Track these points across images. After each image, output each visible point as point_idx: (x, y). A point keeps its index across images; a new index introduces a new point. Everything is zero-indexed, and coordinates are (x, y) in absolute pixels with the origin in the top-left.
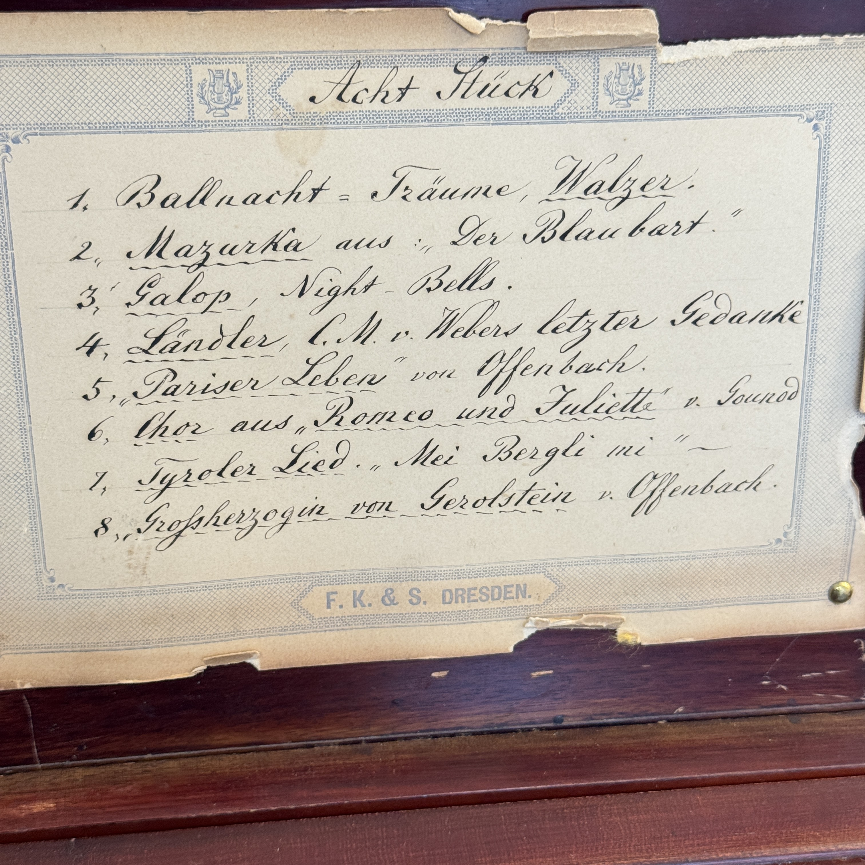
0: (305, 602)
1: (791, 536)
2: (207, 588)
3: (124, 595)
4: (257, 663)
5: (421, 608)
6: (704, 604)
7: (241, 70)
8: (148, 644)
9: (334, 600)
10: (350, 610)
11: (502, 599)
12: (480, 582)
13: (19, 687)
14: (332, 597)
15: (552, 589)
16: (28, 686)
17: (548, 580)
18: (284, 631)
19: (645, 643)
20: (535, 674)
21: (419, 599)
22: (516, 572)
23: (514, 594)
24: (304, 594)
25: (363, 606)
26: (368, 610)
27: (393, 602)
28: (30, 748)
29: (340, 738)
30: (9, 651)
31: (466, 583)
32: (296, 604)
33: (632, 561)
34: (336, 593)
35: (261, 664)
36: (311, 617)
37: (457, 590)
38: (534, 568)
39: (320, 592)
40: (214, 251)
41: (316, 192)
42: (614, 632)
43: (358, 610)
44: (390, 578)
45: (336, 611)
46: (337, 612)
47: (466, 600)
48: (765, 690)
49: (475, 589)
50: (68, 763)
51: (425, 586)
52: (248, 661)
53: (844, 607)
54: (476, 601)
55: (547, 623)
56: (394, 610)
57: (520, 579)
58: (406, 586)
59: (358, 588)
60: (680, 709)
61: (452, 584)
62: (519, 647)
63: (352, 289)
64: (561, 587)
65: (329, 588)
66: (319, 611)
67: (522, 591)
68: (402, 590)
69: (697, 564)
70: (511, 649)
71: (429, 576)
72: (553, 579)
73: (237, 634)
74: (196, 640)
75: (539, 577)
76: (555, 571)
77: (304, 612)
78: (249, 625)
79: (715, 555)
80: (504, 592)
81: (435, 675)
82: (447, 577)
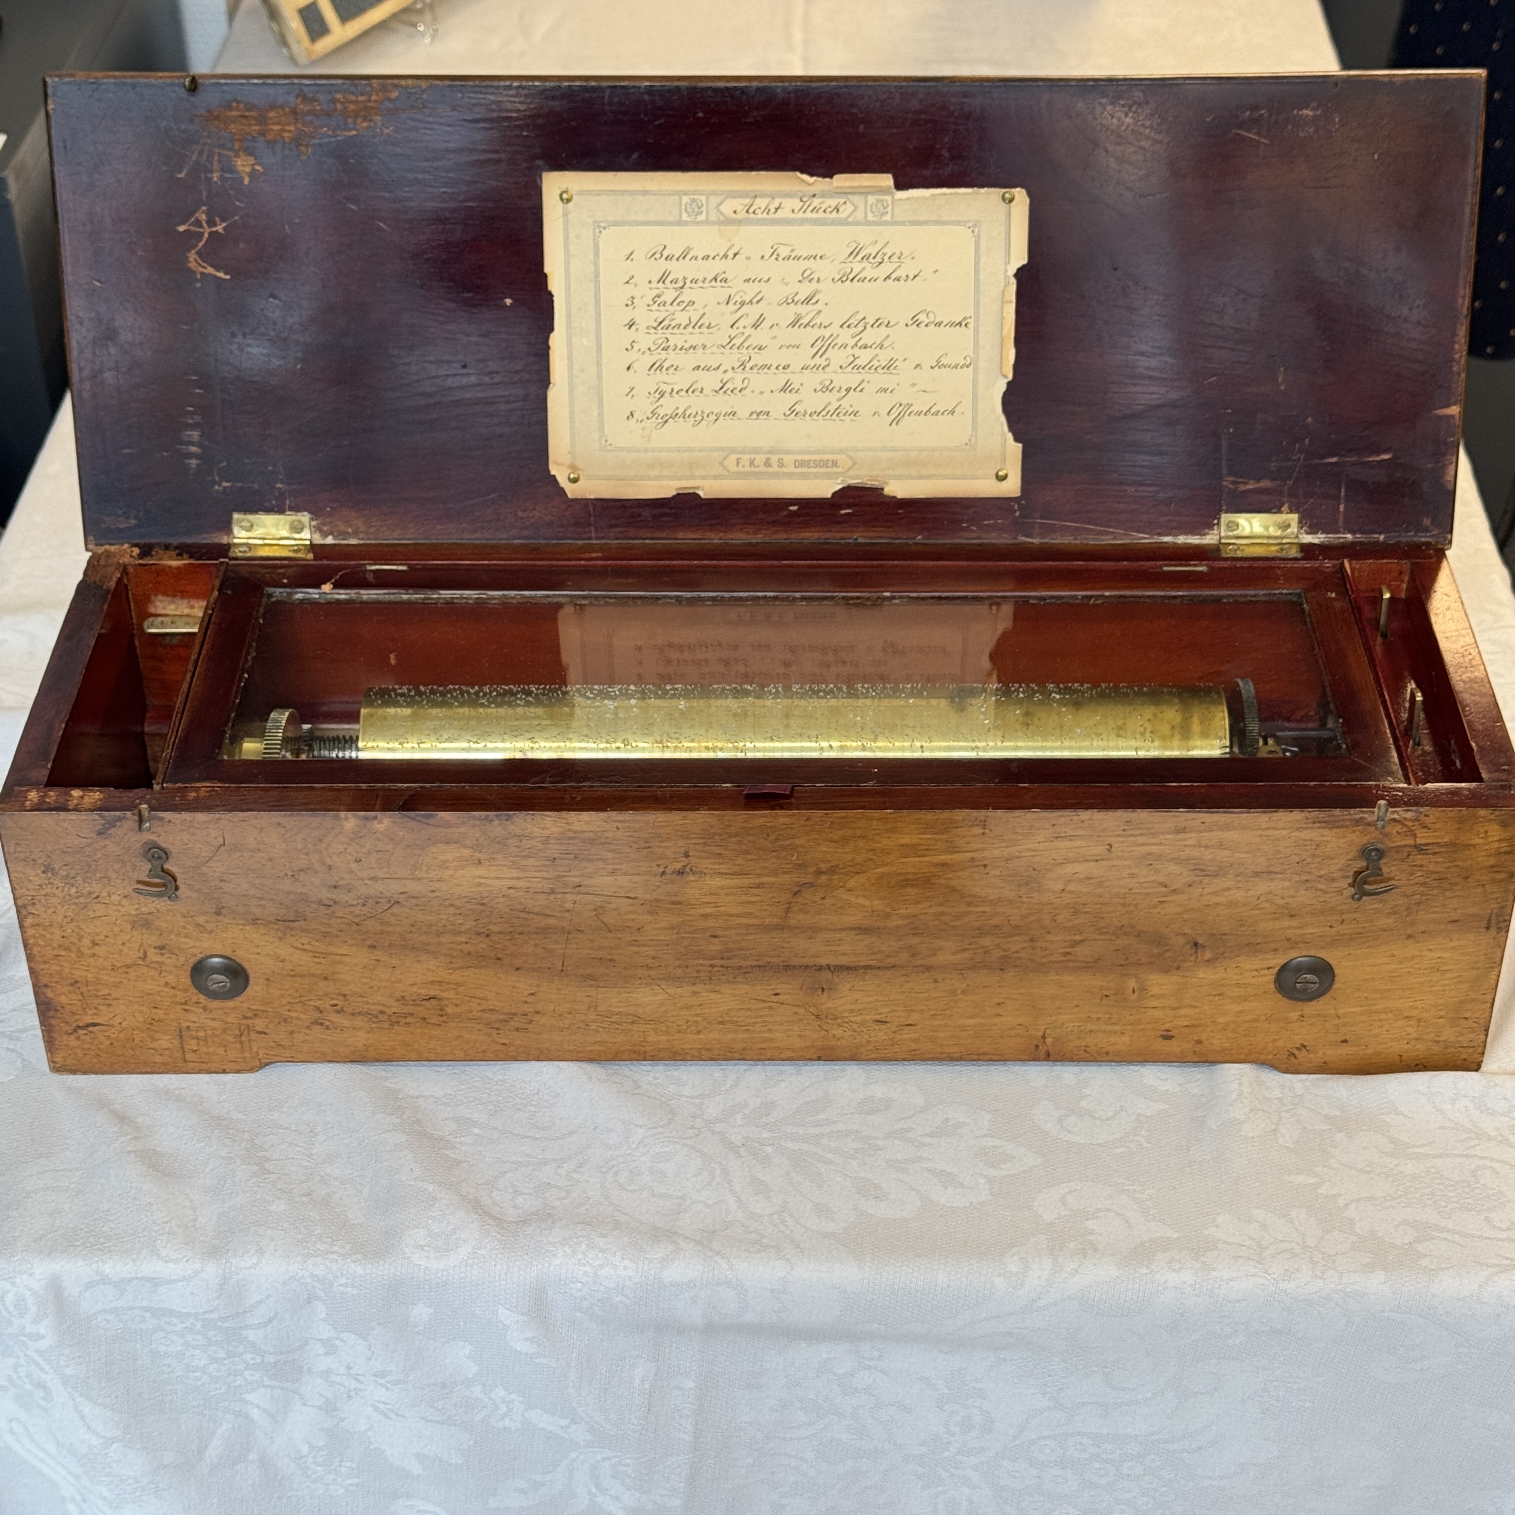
0: (726, 463)
1: (973, 442)
2: (679, 451)
3: (639, 452)
4: (702, 494)
5: (783, 470)
6: (929, 477)
7: (703, 198)
8: (649, 478)
9: (740, 463)
10: (748, 469)
11: (824, 467)
12: (813, 457)
13: (587, 498)
14: (740, 461)
15: (850, 463)
16: (591, 498)
17: (848, 458)
18: (715, 478)
19: (899, 497)
20: (843, 512)
21: (782, 465)
22: (832, 453)
23: (830, 465)
24: (725, 459)
25: (754, 467)
26: (757, 470)
27: (770, 466)
28: (590, 532)
31: (806, 457)
32: (721, 464)
33: (891, 451)
34: (741, 459)
35: (704, 495)
36: (729, 471)
37: (802, 461)
38: (840, 452)
39: (734, 457)
40: (688, 281)
41: (735, 255)
42: (883, 489)
43: (753, 469)
44: (769, 452)
45: (740, 469)
46: (742, 470)
47: (806, 467)
48: (963, 529)
49: (811, 461)
51: (785, 458)
52: (697, 492)
53: (1004, 483)
54: (811, 468)
55: (848, 482)
56: (769, 470)
57: (834, 457)
58: (777, 457)
59: (753, 456)
60: (919, 537)
61: (799, 457)
62: (835, 494)
63: (751, 302)
64: (855, 463)
65: (738, 456)
66: (733, 468)
67: (835, 464)
68: (774, 459)
69: (924, 454)
70: (829, 496)
71: (788, 452)
72: (851, 458)
73: (692, 477)
74: (673, 478)
75: (843, 457)
76: (851, 454)
77: (725, 468)
78: (698, 473)
79: (934, 450)
80: (825, 464)
81: (792, 508)
82: (797, 453)
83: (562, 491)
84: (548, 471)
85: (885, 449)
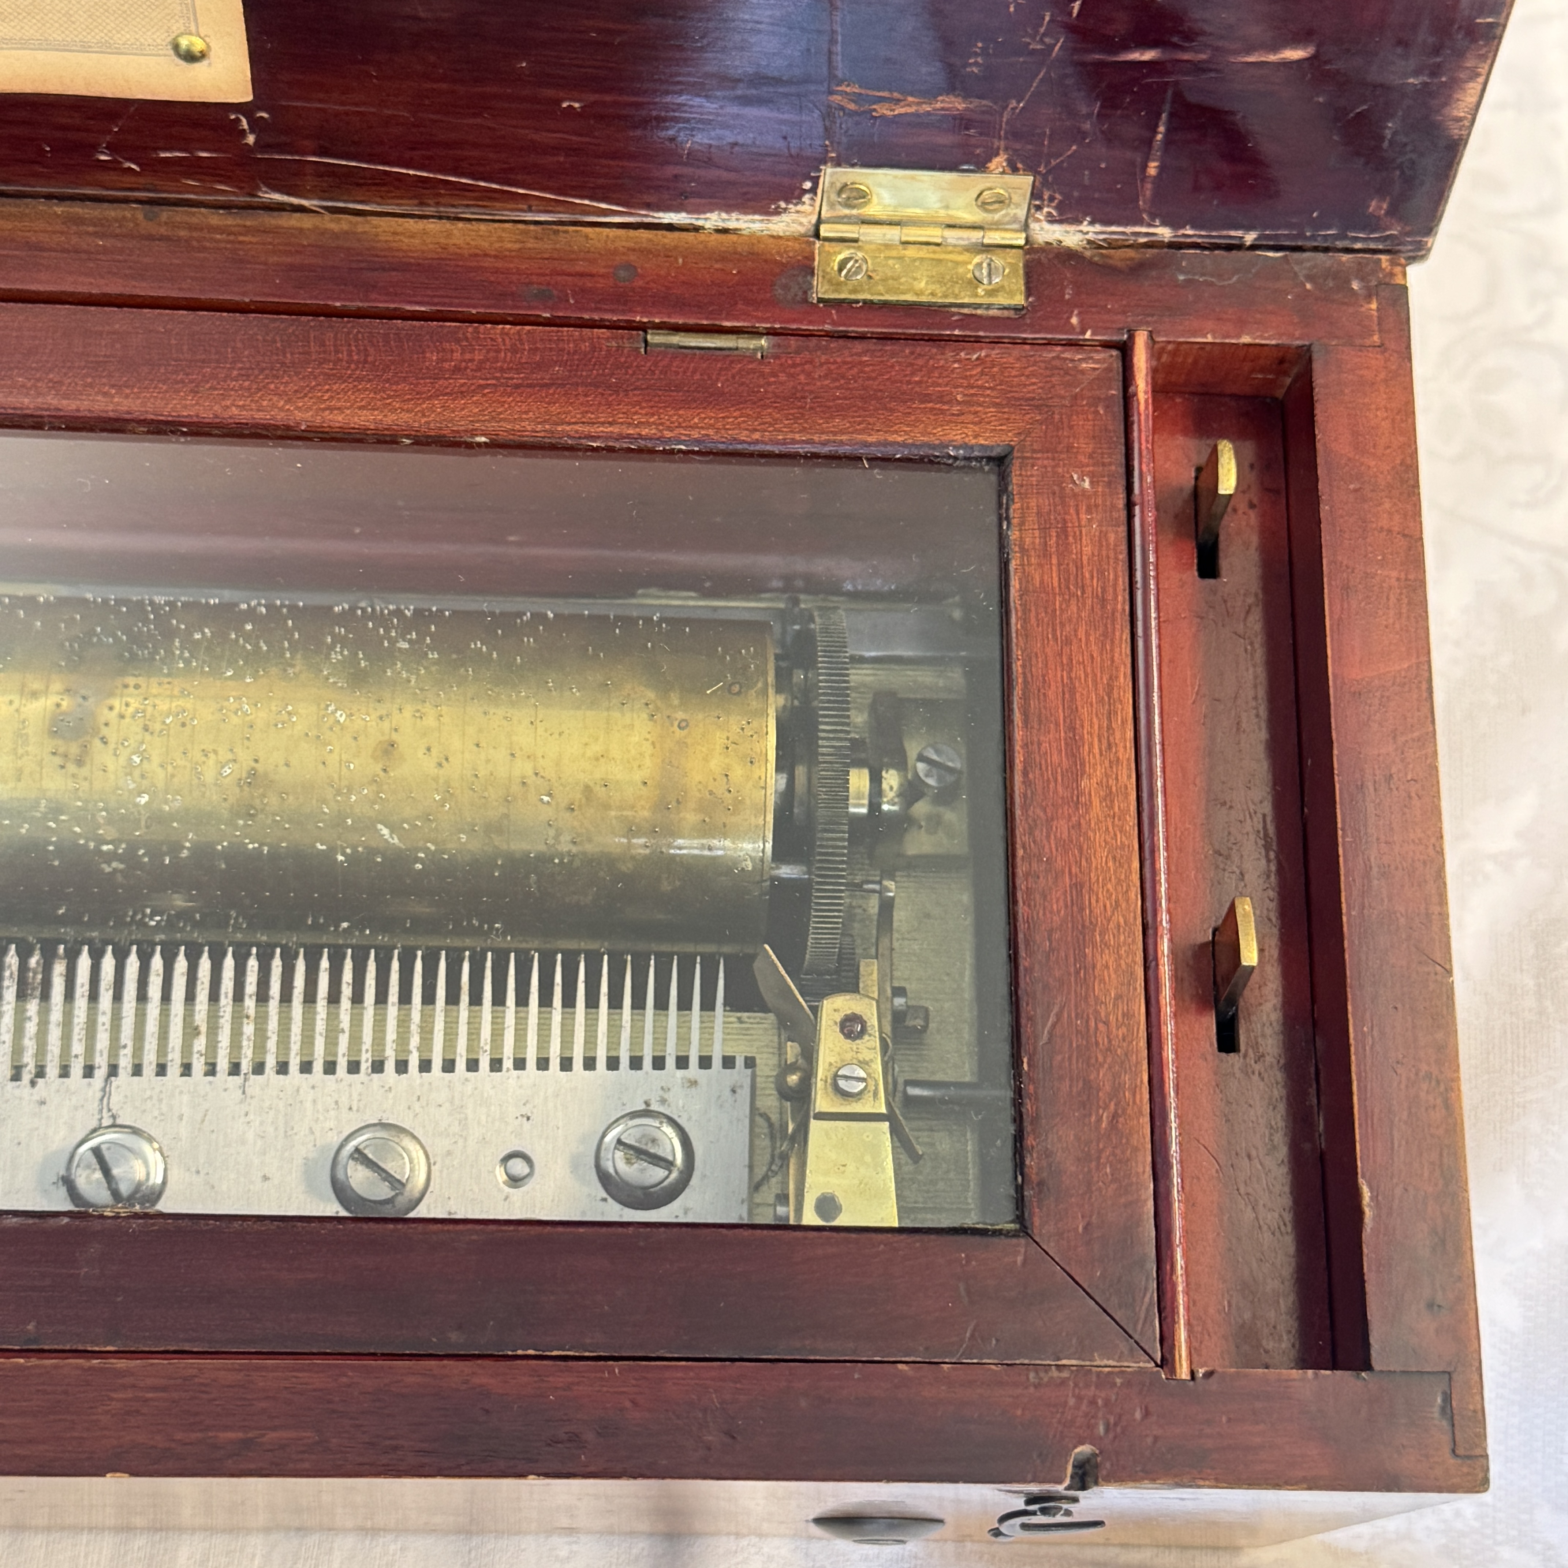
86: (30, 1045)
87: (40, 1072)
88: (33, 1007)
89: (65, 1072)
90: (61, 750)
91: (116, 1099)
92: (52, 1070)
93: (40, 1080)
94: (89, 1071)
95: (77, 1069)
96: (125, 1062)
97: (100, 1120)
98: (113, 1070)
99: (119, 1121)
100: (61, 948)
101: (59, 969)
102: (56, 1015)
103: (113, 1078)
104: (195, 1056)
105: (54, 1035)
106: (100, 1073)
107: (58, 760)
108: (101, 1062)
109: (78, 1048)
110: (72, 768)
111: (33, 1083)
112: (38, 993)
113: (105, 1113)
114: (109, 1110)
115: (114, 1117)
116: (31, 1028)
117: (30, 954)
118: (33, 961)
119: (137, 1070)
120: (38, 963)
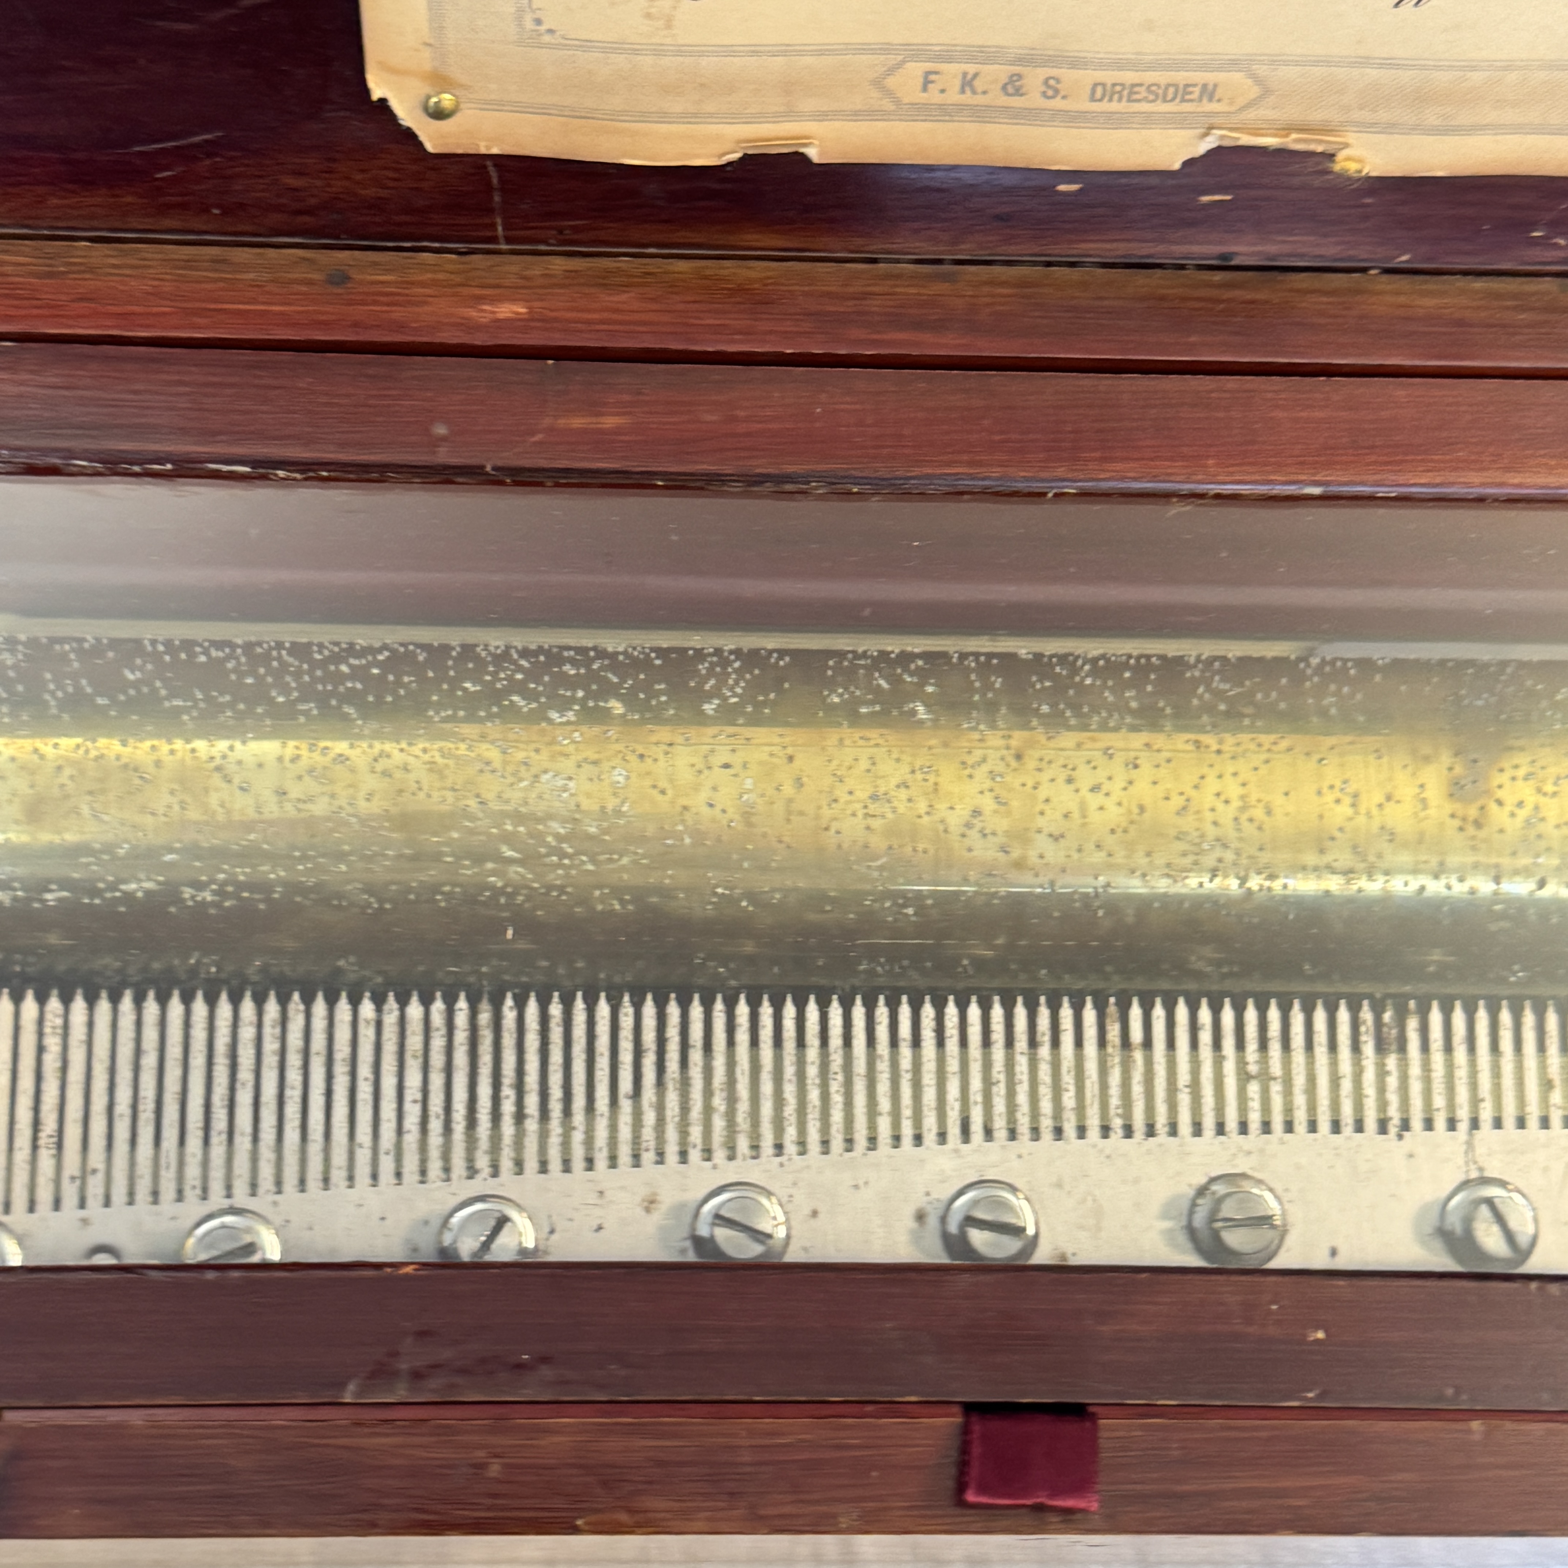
0: (891, 82)
3: (636, 52)
4: (814, 154)
5: (1058, 103)
8: (664, 117)
9: (932, 82)
10: (954, 96)
11: (1178, 100)
12: (1150, 77)
13: (483, 151)
14: (932, 77)
15: (1255, 91)
16: (495, 151)
17: (1249, 82)
18: (856, 115)
19: (1374, 174)
20: (1206, 199)
21: (1057, 91)
22: (1204, 67)
23: (1195, 96)
24: (890, 71)
25: (974, 92)
26: (980, 99)
27: (1018, 92)
28: (493, 226)
29: (914, 254)
30: (473, 105)
31: (1129, 77)
32: (878, 83)
33: (1381, 66)
34: (936, 73)
35: (821, 154)
36: (898, 102)
37: (1114, 85)
38: (1233, 64)
39: (916, 69)
42: (1331, 156)
43: (967, 98)
44: (1020, 60)
45: (934, 96)
46: (938, 98)
47: (1125, 99)
48: (1533, 243)
49: (1141, 85)
50: (543, 247)
51: (1067, 75)
52: (802, 150)
54: (1138, 101)
55: (1238, 139)
56: (1016, 102)
57: (1210, 77)
58: (1043, 73)
59: (971, 69)
60: (1404, 258)
61: (1108, 77)
62: (1189, 163)
64: (1267, 92)
65: (929, 66)
66: (911, 92)
67: (1209, 92)
68: (1034, 78)
69: (1477, 77)
70: (1177, 166)
71: (1076, 63)
72: (1258, 80)
73: (790, 114)
74: (733, 118)
75: (1237, 77)
76: (1262, 70)
77: (888, 93)
78: (809, 105)
79: (1508, 67)
80: (1182, 92)
81: (1062, 188)
82: (1101, 65)
83: (409, 136)
84: (366, 91)
85: (1364, 62)
86: (1393, 1098)
87: (1405, 1125)
88: (1392, 1062)
89: (1429, 1124)
90: (1460, 813)
91: (1480, 1150)
92: (1417, 1123)
93: (1405, 1133)
94: (1452, 1124)
95: (1440, 1122)
96: (1486, 1114)
97: (1467, 1172)
98: (1475, 1124)
99: (1487, 1174)
100: (1412, 1004)
101: (1412, 1024)
102: (1415, 1070)
103: (1475, 1132)
104: (1552, 1109)
105: (1416, 1088)
106: (1463, 1126)
107: (1457, 823)
108: (1463, 1114)
109: (1439, 1101)
110: (1471, 830)
111: (1400, 1137)
112: (1394, 1047)
113: (1473, 1167)
114: (1475, 1162)
115: (1481, 1169)
116: (1392, 1082)
117: (1383, 1011)
118: (1387, 1016)
119: (1498, 1123)
120: (1392, 1018)
